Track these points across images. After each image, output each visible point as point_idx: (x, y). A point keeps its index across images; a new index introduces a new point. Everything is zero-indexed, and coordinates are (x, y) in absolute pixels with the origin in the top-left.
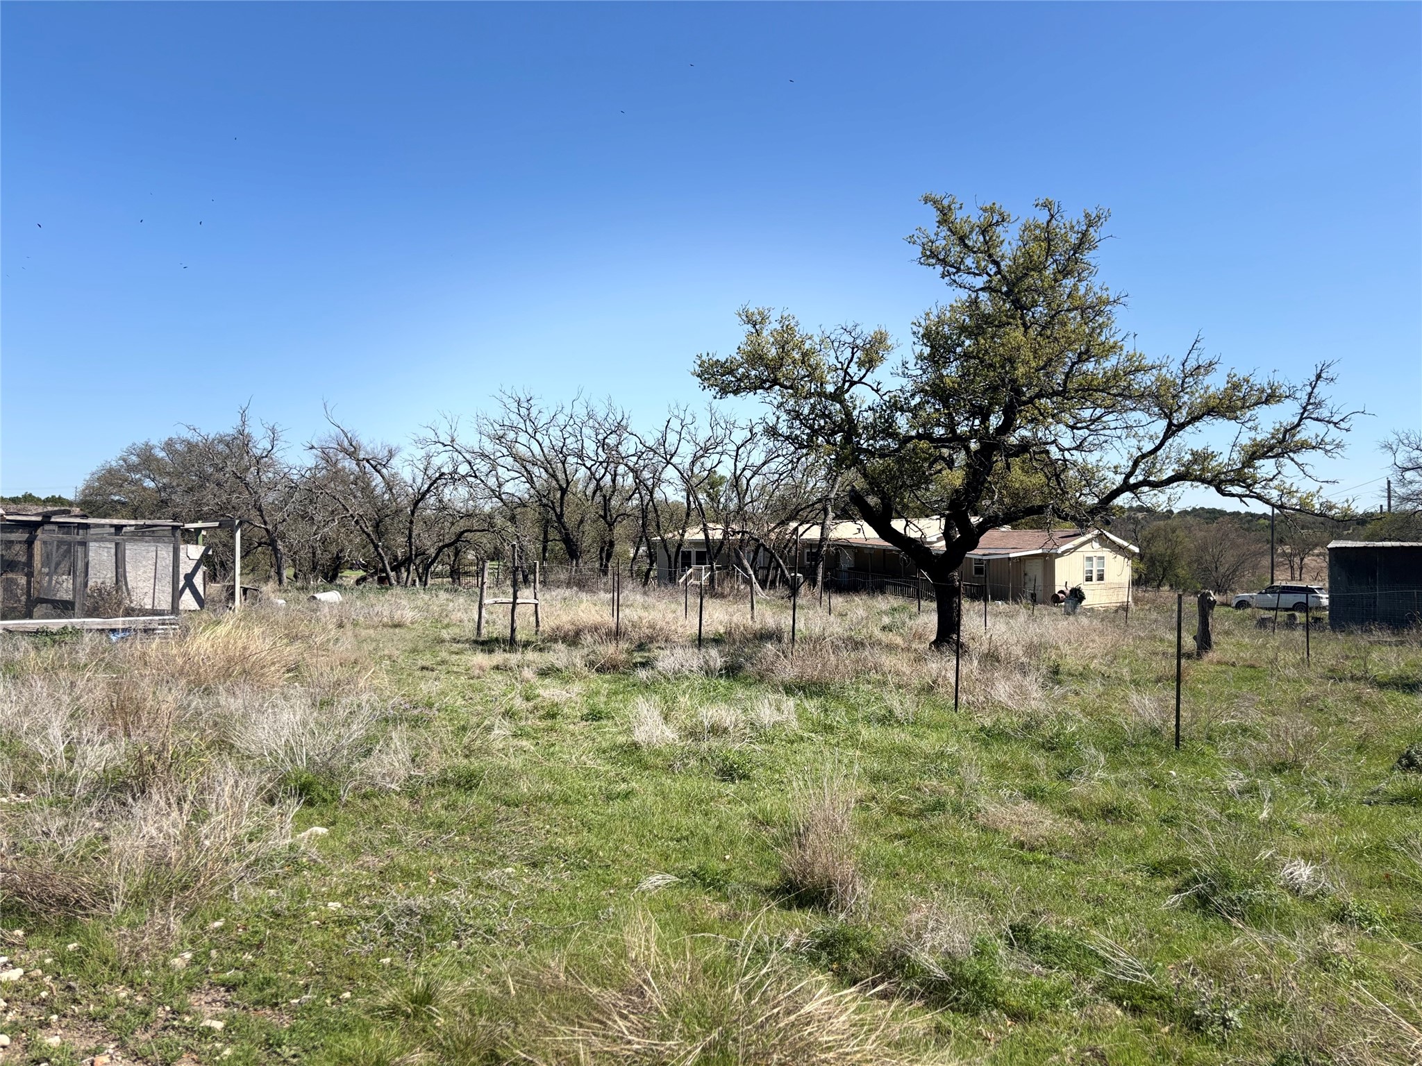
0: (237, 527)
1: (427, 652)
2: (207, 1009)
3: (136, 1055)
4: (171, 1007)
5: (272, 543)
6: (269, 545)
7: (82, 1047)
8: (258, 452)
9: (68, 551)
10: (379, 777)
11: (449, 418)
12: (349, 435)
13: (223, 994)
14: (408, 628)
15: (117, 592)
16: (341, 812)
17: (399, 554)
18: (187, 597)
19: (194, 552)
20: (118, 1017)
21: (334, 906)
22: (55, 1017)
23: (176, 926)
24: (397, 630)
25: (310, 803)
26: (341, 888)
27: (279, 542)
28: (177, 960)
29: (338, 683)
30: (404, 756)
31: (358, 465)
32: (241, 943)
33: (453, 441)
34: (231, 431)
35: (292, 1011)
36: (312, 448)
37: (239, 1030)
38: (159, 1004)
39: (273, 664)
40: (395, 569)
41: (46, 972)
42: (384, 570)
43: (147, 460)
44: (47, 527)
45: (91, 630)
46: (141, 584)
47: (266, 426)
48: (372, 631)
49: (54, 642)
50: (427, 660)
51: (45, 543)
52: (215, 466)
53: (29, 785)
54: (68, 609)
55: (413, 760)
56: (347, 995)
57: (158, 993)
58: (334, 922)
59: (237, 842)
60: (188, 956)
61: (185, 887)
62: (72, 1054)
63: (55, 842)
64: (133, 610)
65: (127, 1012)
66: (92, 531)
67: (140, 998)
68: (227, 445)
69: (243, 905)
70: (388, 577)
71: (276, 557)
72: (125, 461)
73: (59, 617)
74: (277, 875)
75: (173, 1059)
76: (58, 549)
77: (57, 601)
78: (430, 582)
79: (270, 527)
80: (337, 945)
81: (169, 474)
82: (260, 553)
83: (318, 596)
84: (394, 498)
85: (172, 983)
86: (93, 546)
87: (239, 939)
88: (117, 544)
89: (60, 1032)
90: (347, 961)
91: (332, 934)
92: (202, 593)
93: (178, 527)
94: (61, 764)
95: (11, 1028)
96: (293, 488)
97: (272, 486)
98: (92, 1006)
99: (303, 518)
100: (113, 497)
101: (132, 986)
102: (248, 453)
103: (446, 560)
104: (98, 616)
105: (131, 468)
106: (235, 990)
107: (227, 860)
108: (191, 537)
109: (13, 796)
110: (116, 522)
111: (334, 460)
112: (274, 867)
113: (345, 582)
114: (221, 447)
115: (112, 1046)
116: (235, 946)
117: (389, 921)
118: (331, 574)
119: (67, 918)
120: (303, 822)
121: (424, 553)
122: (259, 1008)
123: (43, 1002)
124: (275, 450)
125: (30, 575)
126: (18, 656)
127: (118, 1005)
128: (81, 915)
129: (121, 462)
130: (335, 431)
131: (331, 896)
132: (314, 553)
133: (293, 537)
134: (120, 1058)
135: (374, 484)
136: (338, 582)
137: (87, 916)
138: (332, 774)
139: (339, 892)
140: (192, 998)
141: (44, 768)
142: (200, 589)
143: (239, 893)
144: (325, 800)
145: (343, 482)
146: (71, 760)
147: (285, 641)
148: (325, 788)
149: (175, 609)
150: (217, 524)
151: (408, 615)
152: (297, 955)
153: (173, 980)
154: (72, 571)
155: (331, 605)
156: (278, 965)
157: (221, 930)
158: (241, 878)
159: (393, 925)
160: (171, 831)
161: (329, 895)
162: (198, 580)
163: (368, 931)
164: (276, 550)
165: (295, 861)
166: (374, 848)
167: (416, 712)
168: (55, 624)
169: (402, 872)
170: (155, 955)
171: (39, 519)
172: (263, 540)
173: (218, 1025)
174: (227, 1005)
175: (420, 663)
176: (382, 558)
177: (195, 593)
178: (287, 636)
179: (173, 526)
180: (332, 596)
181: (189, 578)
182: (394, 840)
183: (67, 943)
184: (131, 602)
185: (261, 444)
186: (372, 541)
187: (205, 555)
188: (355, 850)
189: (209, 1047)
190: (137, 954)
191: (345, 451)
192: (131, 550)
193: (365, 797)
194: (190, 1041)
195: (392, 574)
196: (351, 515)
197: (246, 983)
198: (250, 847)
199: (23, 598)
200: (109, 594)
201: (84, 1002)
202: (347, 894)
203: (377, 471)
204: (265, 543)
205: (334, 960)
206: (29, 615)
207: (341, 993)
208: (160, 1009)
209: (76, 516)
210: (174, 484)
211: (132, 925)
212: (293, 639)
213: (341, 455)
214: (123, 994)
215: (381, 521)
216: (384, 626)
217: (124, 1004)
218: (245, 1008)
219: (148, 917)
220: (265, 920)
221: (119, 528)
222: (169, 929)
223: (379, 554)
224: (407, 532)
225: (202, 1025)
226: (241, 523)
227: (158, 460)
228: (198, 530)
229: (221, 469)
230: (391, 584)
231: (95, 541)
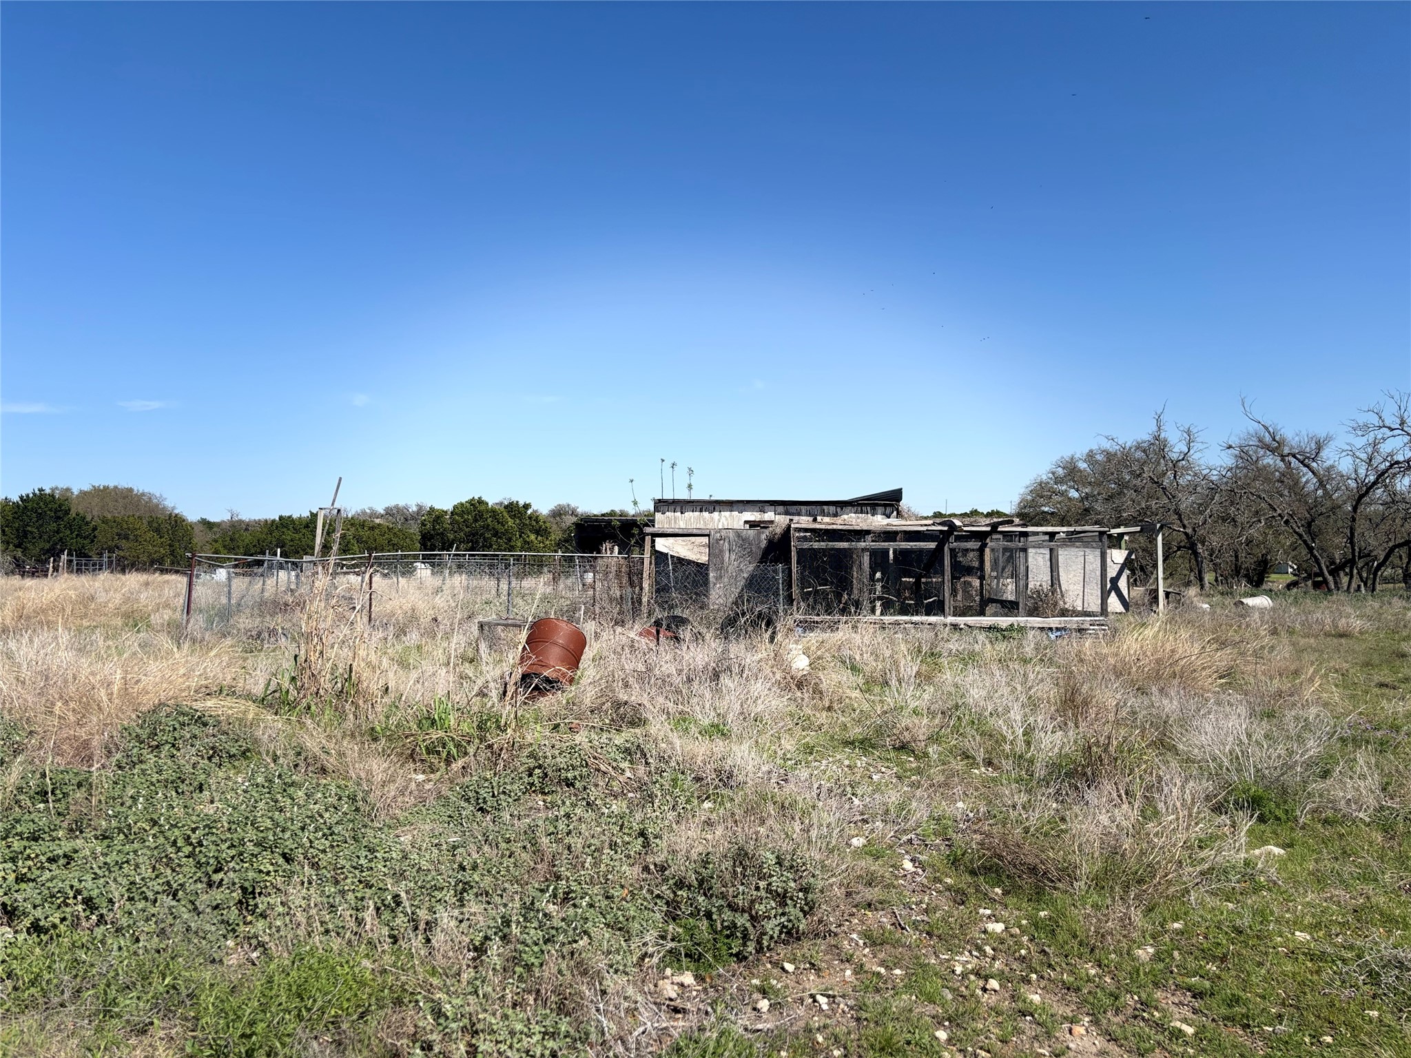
0: (1159, 531)
1: (1384, 666)
2: (1173, 1009)
3: (1110, 1035)
4: (1139, 997)
5: (1192, 547)
6: (1189, 549)
7: (1060, 1012)
8: (1174, 456)
9: (1011, 557)
10: (1343, 802)
11: (1397, 397)
12: (1271, 429)
13: (1190, 999)
14: (1357, 638)
15: (1053, 594)
16: (1299, 834)
17: (1337, 556)
18: (1113, 600)
19: (1118, 556)
20: (1090, 993)
21: (1301, 936)
22: (1034, 976)
23: (1137, 916)
24: (1343, 641)
25: (1262, 819)
26: (1308, 920)
27: (1199, 546)
28: (1140, 952)
29: (1280, 694)
30: (1373, 781)
31: (1283, 460)
32: (1203, 951)
33: (1403, 423)
34: (1147, 437)
35: (1266, 1038)
36: (1230, 447)
37: (1210, 1041)
38: (1127, 991)
39: (1204, 668)
40: (1334, 573)
41: (1023, 932)
42: (1321, 574)
43: (1071, 472)
44: (994, 536)
45: (1034, 628)
46: (1071, 587)
47: (1182, 429)
48: (1312, 641)
49: (1004, 637)
50: (1385, 675)
51: (993, 550)
52: (1132, 473)
53: (995, 761)
54: (1013, 608)
55: (1384, 789)
56: (1329, 1039)
57: (1125, 979)
58: (1304, 954)
59: (1187, 846)
60: (1151, 950)
61: (1140, 882)
62: (1052, 1015)
63: (1020, 815)
64: (1067, 610)
65: (1098, 990)
66: (1031, 539)
67: (1108, 980)
68: (1144, 451)
69: (1201, 912)
70: (1325, 581)
71: (1197, 561)
72: (1053, 473)
73: (1007, 616)
74: (1233, 889)
75: (1147, 1051)
76: (1003, 554)
77: (1006, 601)
78: (1378, 587)
79: (1189, 531)
80: (1310, 981)
81: (1090, 483)
82: (1179, 557)
83: (1245, 601)
84: (1327, 495)
85: (1138, 974)
86: (1031, 551)
87: (1201, 947)
88: (1051, 550)
89: (1039, 991)
90: (1324, 1001)
91: (1303, 967)
92: (1126, 597)
93: (1105, 532)
94: (1020, 747)
95: (999, 975)
96: (1214, 489)
97: (1193, 488)
98: (1065, 975)
99: (1224, 520)
100: (1043, 508)
101: (1100, 966)
102: (1164, 457)
103: (1397, 561)
104: (1038, 616)
105: (1059, 480)
106: (1201, 998)
107: (1180, 862)
108: (1116, 542)
109: (983, 769)
110: (1050, 529)
111: (1254, 459)
112: (1229, 880)
113: (1274, 587)
114: (1139, 454)
115: (1087, 1019)
116: (1197, 953)
117: (1372, 970)
118: (1257, 578)
119: (1037, 887)
120: (1258, 839)
121: (1369, 555)
122: (1229, 1024)
123: (1023, 959)
124: (1192, 452)
125: (982, 578)
126: (977, 648)
127: (1089, 980)
128: (1049, 886)
129: (1051, 475)
130: (1253, 427)
131: (1297, 924)
132: (1237, 557)
133: (1215, 541)
134: (1095, 1034)
135: (1304, 480)
136: (1264, 586)
137: (1055, 889)
138: (1284, 791)
139: (1306, 922)
140: (1158, 994)
141: (1007, 747)
142: (1125, 593)
143: (1196, 900)
144: (1278, 819)
145: (1267, 480)
146: (1028, 743)
147: (1215, 646)
148: (1278, 806)
149: (1104, 611)
150: (1138, 529)
151: (1357, 624)
152: (1265, 980)
153: (1138, 970)
154: (1014, 575)
155: (1262, 611)
156: (1246, 985)
157: (1180, 933)
158: (1197, 884)
159: (1378, 974)
160: (1124, 823)
161: (1295, 923)
162: (1123, 583)
163: (1347, 973)
164: (1196, 554)
165: (1252, 878)
166: (1343, 882)
167: (1379, 734)
168: (1004, 621)
169: (1382, 914)
170: (1119, 941)
171: (988, 529)
172: (1182, 544)
173: (1190, 1030)
174: (1195, 1011)
175: (1377, 678)
176: (1317, 561)
177: (1120, 595)
178: (1216, 640)
179: (1100, 532)
180: (1262, 601)
181: (1115, 581)
182: (1367, 877)
183: (1039, 910)
184: (1065, 603)
185: (1177, 447)
186: (1305, 542)
187: (1128, 559)
188: (1320, 880)
189: (1181, 1049)
190: (1103, 936)
191: (1267, 447)
192: (1064, 555)
193: (1326, 822)
194: (1162, 1038)
195: (1330, 578)
196: (1280, 515)
197: (1212, 994)
198: (1202, 854)
199: (977, 598)
200: (1046, 596)
201: (1058, 969)
202: (1316, 926)
203: (1305, 466)
204: (1184, 547)
205: (1309, 996)
206: (982, 613)
207: (1321, 1035)
208: (1128, 996)
209: (1018, 525)
210: (1096, 493)
211: (1096, 906)
212: (1223, 644)
213: (1261, 452)
214: (1093, 972)
215: (1313, 520)
216: (1327, 635)
217: (1094, 981)
218: (1213, 1020)
219: (1109, 902)
220: (1226, 933)
221: (1052, 535)
222: (1130, 919)
223: (1315, 557)
224: (1348, 532)
225: (1172, 1024)
226: (1161, 527)
227: (1080, 471)
228: (1121, 535)
229: (1139, 475)
230: (1330, 590)
231: (1034, 547)
